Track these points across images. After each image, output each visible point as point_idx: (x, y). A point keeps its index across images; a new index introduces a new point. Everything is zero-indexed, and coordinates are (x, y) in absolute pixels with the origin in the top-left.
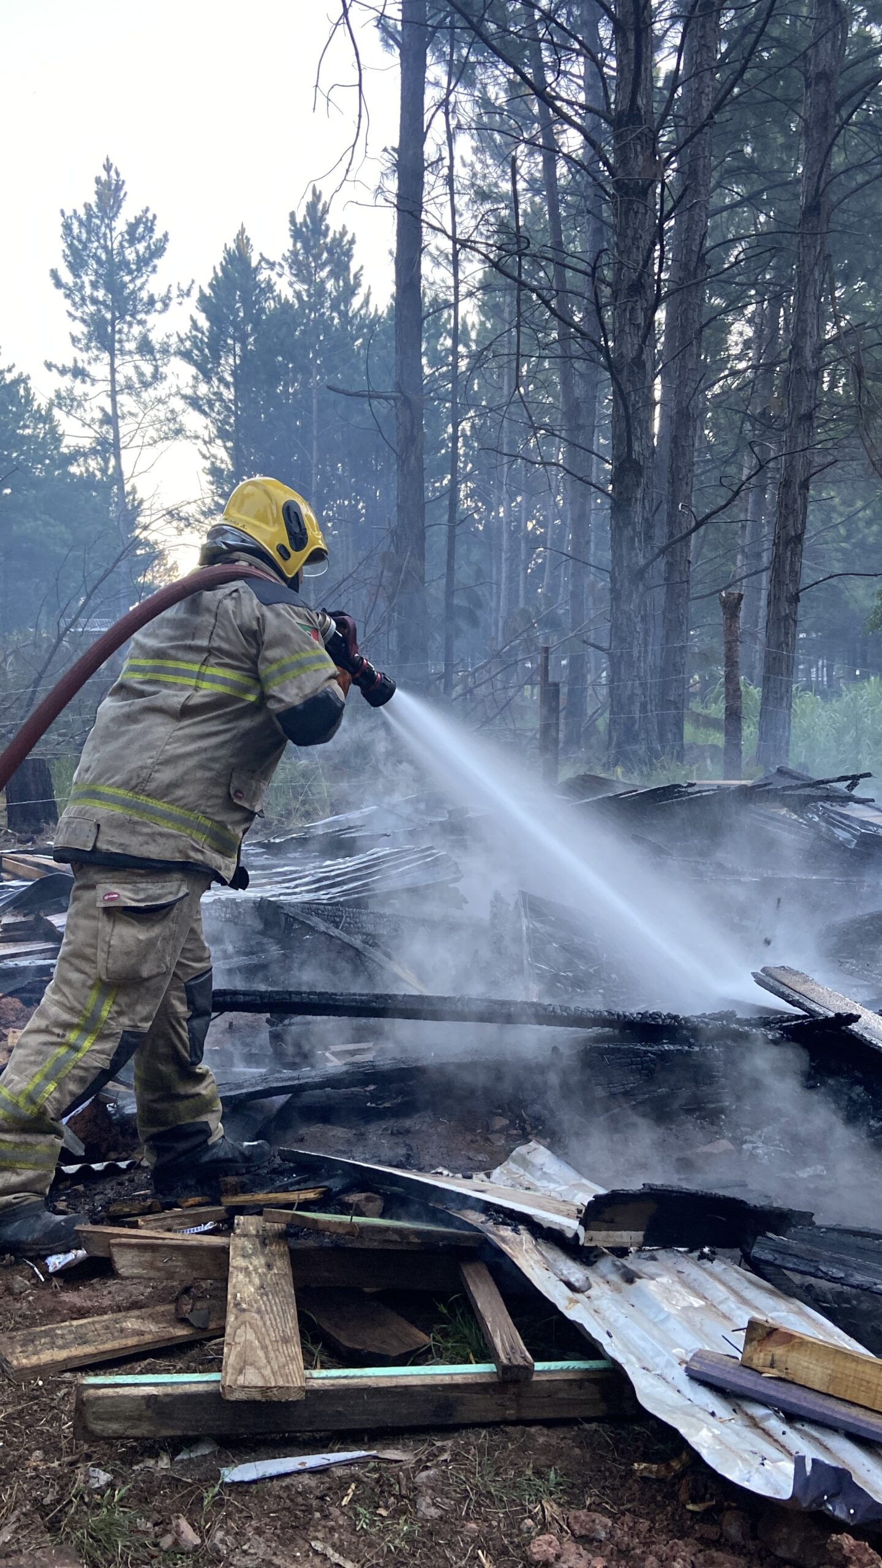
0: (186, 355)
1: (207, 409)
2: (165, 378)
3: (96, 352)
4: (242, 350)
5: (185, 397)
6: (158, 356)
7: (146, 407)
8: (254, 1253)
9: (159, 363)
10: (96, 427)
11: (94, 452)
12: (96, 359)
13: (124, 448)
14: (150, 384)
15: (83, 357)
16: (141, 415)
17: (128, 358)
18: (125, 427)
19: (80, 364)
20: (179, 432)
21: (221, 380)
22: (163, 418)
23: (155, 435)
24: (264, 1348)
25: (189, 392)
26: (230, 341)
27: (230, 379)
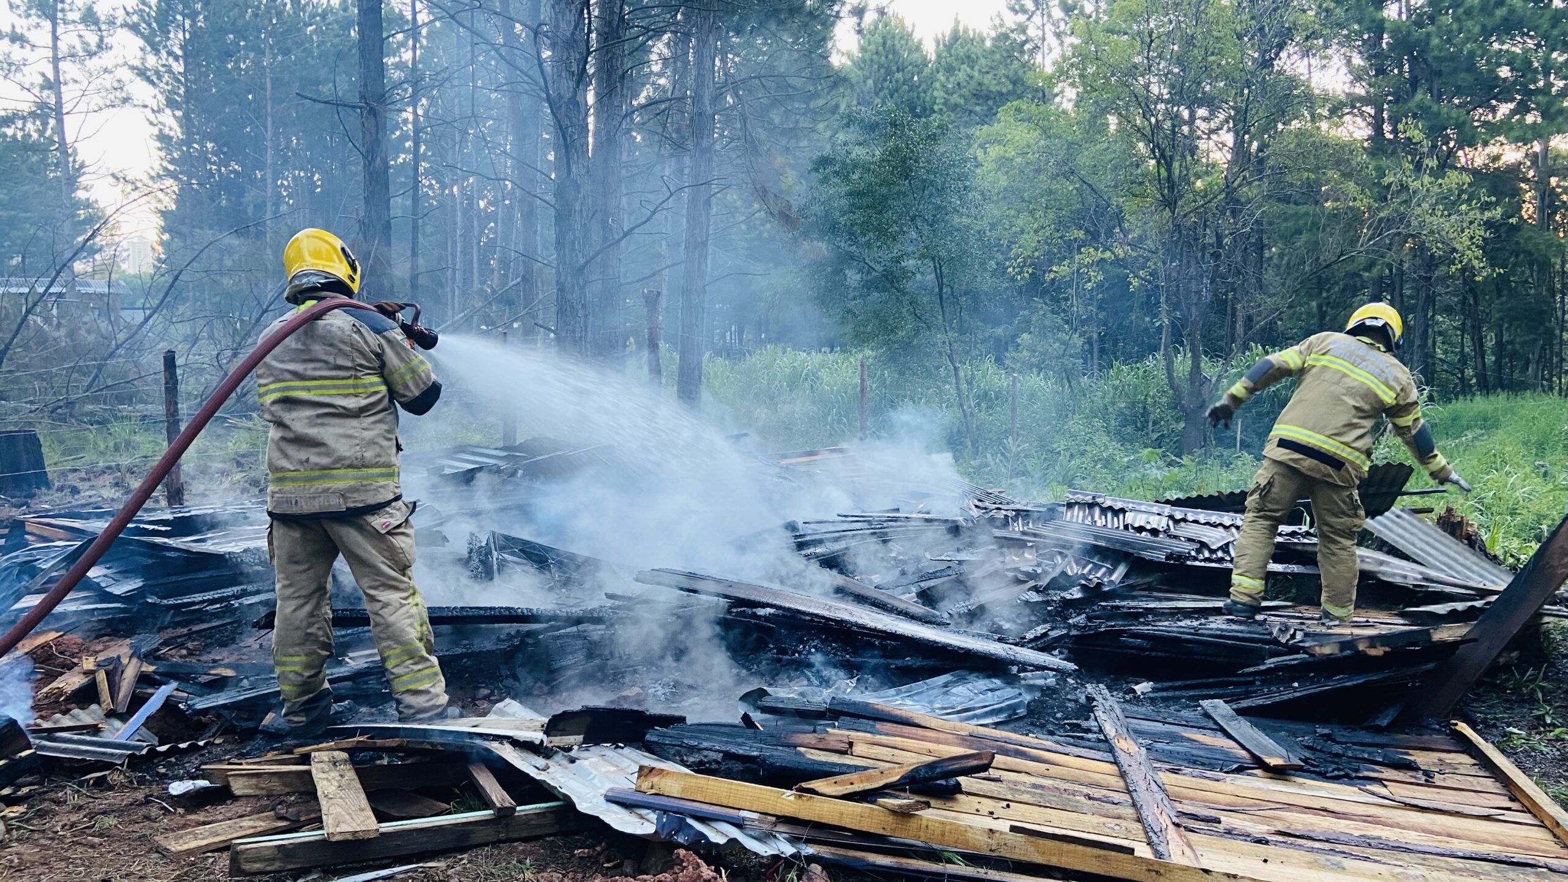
0: (134, 28)
1: (155, 80)
2: (111, 48)
3: (37, 20)
4: (191, 26)
5: (133, 68)
6: (103, 27)
7: (91, 75)
8: (330, 770)
9: (104, 33)
10: (36, 91)
11: (33, 115)
12: (38, 26)
13: (67, 113)
14: (95, 54)
15: (22, 25)
16: (86, 83)
17: (71, 27)
18: (69, 93)
19: (18, 30)
20: (125, 100)
21: (170, 53)
22: (109, 86)
23: (101, 103)
24: (349, 814)
25: (137, 63)
26: (179, 17)
27: (180, 53)
